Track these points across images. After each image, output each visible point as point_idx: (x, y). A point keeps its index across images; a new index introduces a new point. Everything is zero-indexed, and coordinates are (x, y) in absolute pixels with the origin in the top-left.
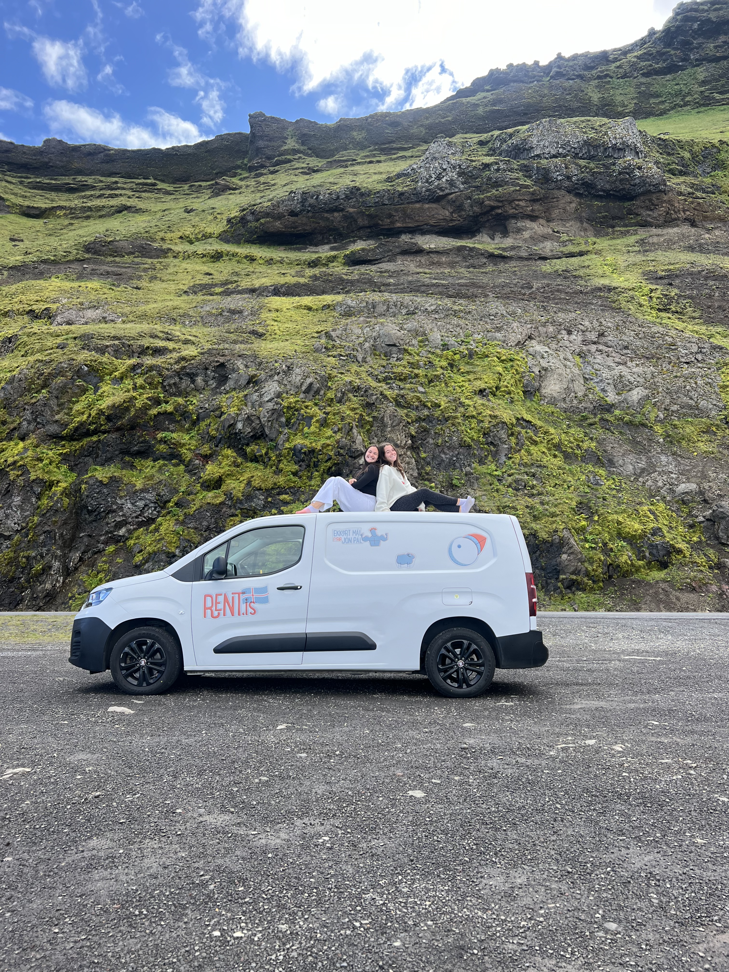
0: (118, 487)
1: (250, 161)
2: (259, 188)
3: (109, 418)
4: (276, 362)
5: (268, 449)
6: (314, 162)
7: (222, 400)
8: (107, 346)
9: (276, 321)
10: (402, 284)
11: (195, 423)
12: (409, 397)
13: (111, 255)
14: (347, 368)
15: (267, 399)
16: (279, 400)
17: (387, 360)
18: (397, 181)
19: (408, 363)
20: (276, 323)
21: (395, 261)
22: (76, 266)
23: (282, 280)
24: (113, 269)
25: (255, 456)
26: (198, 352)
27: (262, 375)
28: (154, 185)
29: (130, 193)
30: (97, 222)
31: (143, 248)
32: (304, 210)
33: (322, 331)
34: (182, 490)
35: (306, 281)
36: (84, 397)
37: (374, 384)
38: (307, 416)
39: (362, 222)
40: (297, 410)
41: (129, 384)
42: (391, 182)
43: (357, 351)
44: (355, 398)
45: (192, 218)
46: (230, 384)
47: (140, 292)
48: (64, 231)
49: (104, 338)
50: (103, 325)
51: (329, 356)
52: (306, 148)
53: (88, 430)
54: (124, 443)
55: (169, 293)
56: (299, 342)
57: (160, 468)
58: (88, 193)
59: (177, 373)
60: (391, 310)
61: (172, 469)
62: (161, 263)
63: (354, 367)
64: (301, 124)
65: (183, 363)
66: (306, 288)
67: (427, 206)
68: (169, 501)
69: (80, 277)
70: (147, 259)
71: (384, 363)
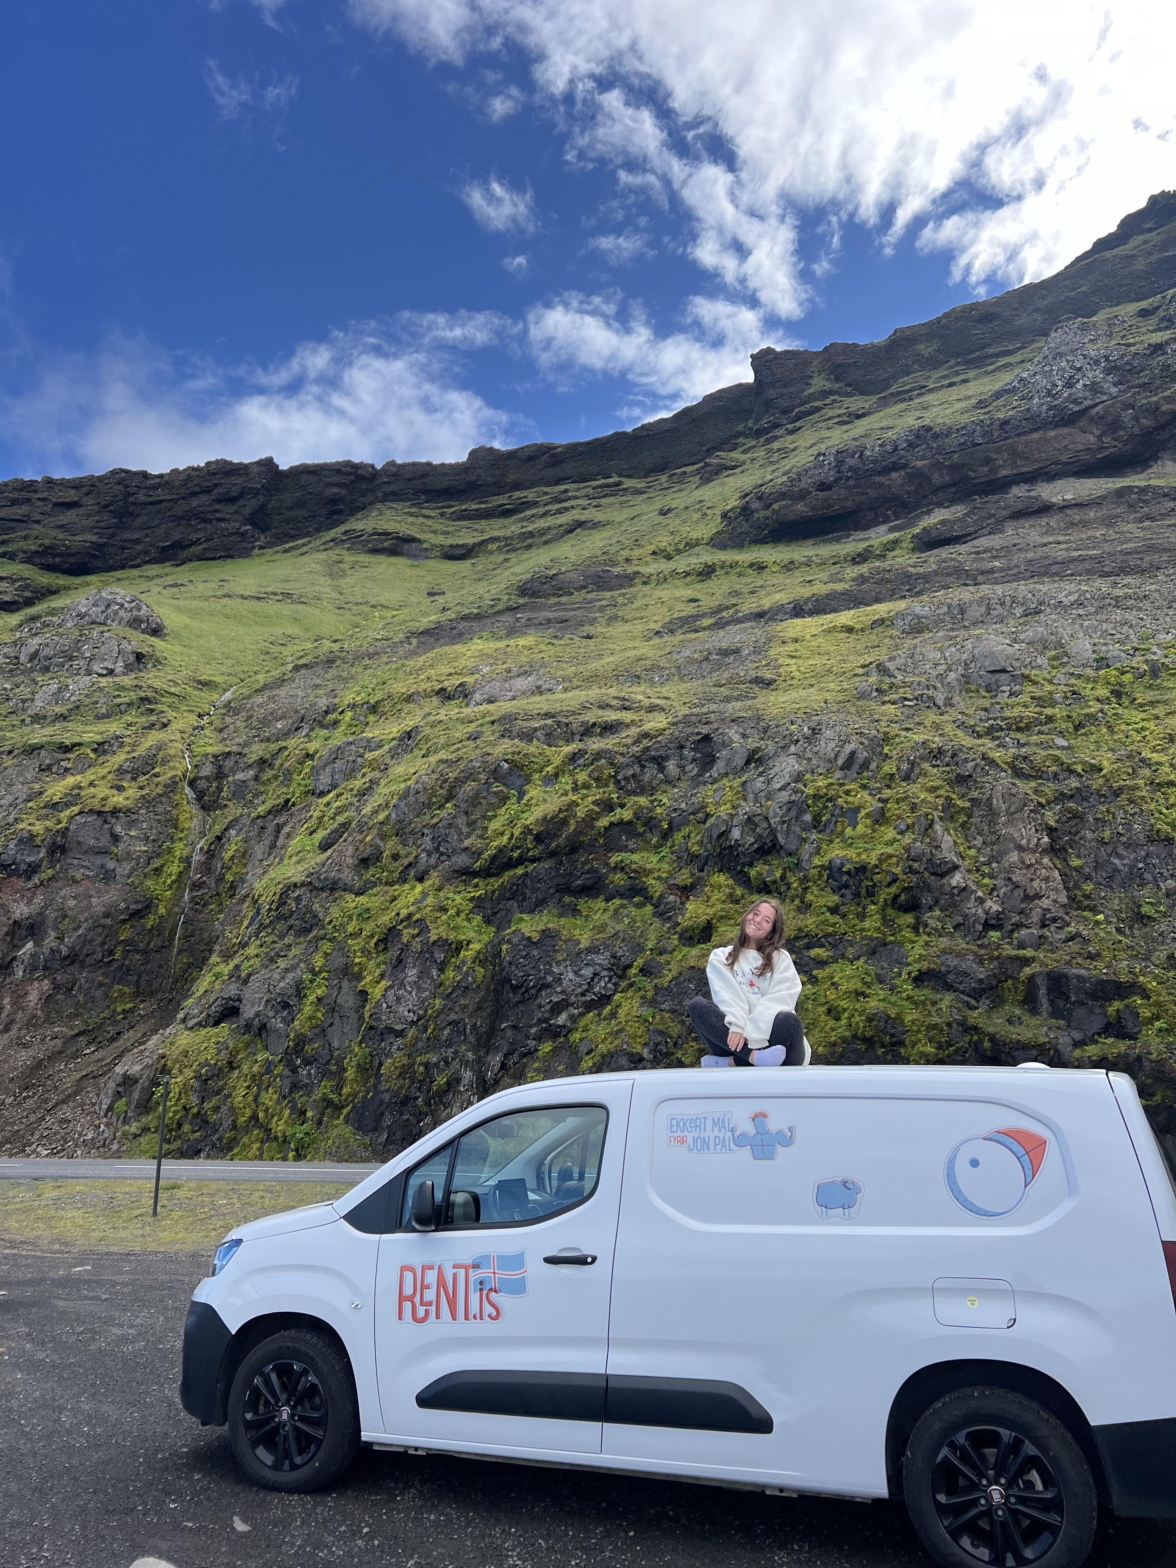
0: (554, 946)
1: (755, 424)
2: (771, 459)
3: (539, 839)
4: (792, 723)
5: (785, 869)
6: (857, 403)
7: (707, 794)
8: (536, 730)
9: (794, 657)
10: (1016, 566)
11: (666, 835)
12: (1038, 759)
13: (554, 595)
14: (917, 720)
15: (778, 786)
16: (800, 786)
17: (991, 697)
18: (994, 404)
19: (1032, 698)
20: (794, 661)
21: (1001, 532)
22: (508, 618)
23: (807, 592)
24: (556, 614)
25: (765, 882)
26: (669, 723)
27: (770, 747)
28: (618, 484)
29: (584, 502)
30: (541, 551)
31: (599, 577)
32: (840, 479)
33: (871, 663)
34: (650, 946)
35: (847, 587)
36: (504, 809)
37: (968, 741)
38: (849, 809)
39: (937, 479)
40: (830, 800)
41: (567, 783)
42: (986, 407)
43: (935, 688)
44: (935, 770)
45: (670, 521)
46: (719, 766)
47: (591, 642)
48: (498, 571)
49: (532, 718)
50: (537, 698)
51: (884, 703)
52: (843, 384)
53: (510, 858)
54: (561, 875)
55: (634, 638)
56: (831, 686)
57: (616, 911)
58: (529, 513)
59: (637, 758)
60: (995, 613)
61: (634, 912)
62: (624, 595)
63: (931, 717)
64: (832, 351)
65: (646, 742)
66: (847, 597)
67: (1052, 433)
68: (630, 966)
69: (512, 632)
70: (604, 593)
71: (986, 703)
